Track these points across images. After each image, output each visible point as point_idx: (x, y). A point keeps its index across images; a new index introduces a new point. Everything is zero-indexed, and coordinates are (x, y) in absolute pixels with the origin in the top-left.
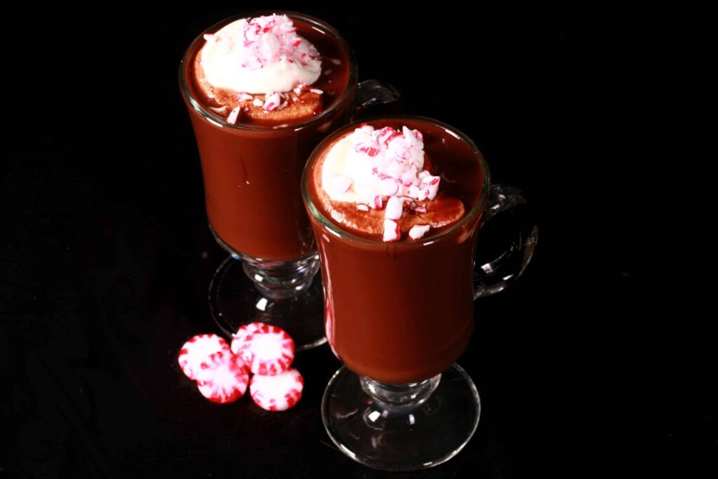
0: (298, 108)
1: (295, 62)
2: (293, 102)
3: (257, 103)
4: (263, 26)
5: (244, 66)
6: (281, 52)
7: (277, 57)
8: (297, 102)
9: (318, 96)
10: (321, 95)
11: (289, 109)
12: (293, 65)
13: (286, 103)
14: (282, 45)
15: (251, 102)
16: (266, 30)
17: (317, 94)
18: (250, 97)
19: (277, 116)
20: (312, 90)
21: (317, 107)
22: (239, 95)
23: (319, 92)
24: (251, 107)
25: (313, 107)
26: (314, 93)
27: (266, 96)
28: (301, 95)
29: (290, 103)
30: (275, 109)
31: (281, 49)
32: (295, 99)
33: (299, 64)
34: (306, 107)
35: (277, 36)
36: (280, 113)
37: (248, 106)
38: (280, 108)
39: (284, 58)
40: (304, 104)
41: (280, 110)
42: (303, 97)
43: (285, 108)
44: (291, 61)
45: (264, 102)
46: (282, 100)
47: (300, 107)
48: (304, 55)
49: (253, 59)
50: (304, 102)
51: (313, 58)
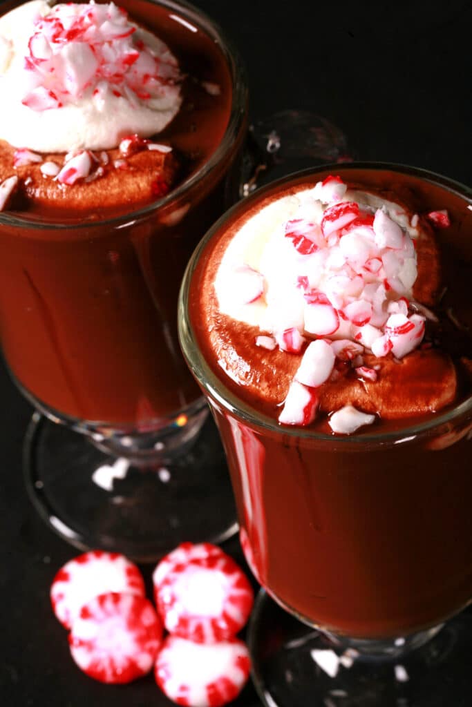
0: (121, 181)
1: (125, 96)
2: (114, 169)
3: (48, 169)
4: (67, 26)
5: (25, 103)
6: (99, 76)
7: (89, 89)
8: (120, 168)
9: (163, 157)
10: (167, 155)
11: (105, 181)
12: (121, 102)
13: (100, 171)
14: (103, 62)
15: (37, 167)
16: (72, 35)
17: (161, 153)
18: (37, 158)
19: (80, 196)
20: (152, 147)
21: (159, 177)
22: (16, 153)
23: (165, 149)
24: (37, 177)
25: (150, 178)
26: (156, 152)
27: (67, 157)
28: (130, 156)
29: (109, 170)
30: (80, 182)
31: (99, 71)
32: (117, 164)
33: (133, 100)
34: (138, 179)
35: (92, 48)
36: (89, 190)
37: (32, 175)
38: (88, 180)
39: (103, 89)
40: (134, 174)
41: (89, 184)
42: (133, 160)
43: (99, 178)
44: (117, 94)
45: (61, 166)
46: (94, 165)
47: (126, 180)
48: (147, 77)
49: (42, 93)
50: (134, 168)
51: (165, 81)
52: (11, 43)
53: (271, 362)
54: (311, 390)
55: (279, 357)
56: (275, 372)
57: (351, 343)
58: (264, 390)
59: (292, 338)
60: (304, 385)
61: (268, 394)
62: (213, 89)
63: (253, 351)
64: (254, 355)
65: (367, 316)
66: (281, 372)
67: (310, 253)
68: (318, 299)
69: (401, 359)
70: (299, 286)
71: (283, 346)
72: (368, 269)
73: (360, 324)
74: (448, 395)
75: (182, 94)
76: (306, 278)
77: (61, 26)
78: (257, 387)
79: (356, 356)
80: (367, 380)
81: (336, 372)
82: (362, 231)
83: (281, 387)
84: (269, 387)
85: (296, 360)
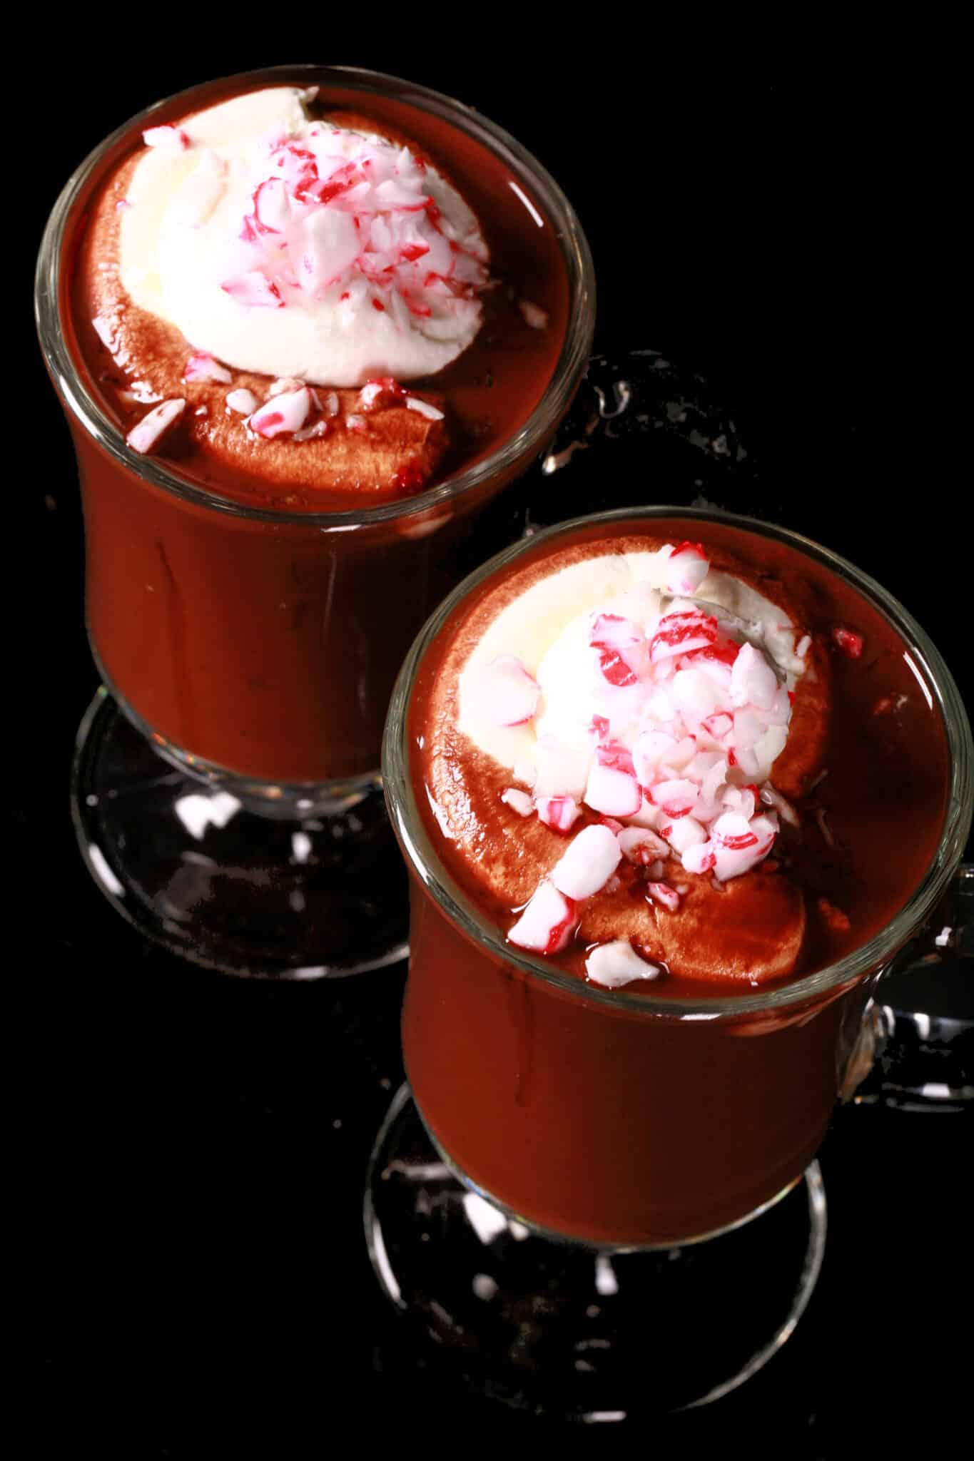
0: (351, 451)
1: (391, 315)
2: (343, 427)
3: (238, 400)
4: (326, 172)
5: (226, 289)
6: (357, 271)
7: (338, 289)
8: (354, 430)
9: (427, 427)
10: (435, 424)
11: (326, 446)
12: (382, 318)
13: (321, 427)
14: (368, 249)
15: (221, 391)
16: (330, 193)
17: (426, 420)
18: (223, 376)
19: (281, 461)
20: (413, 404)
21: (413, 461)
22: (191, 360)
23: (434, 414)
24: (216, 408)
25: (399, 459)
26: (418, 414)
27: (275, 388)
28: (373, 413)
29: (336, 427)
30: (284, 437)
31: (358, 260)
32: (351, 422)
33: (401, 320)
34: (380, 456)
35: (356, 222)
36: (295, 455)
37: (208, 402)
38: (298, 437)
39: (358, 294)
40: (374, 445)
41: (298, 444)
42: (379, 419)
43: (316, 439)
44: (378, 305)
45: (261, 403)
46: (314, 415)
47: (360, 452)
48: (432, 276)
49: (258, 283)
50: (378, 436)
51: (462, 290)
52: (226, 166)
53: (519, 835)
54: (569, 902)
55: (533, 831)
56: (521, 854)
57: (652, 837)
58: (497, 878)
59: (561, 811)
60: (561, 893)
61: (501, 885)
62: (536, 318)
63: (493, 810)
64: (494, 817)
65: (688, 805)
66: (531, 856)
67: (623, 685)
68: (617, 760)
69: (724, 883)
70: (593, 731)
71: (544, 816)
72: (708, 730)
73: (673, 815)
74: (783, 961)
75: (483, 314)
76: (606, 722)
77: (314, 168)
78: (488, 871)
79: (654, 861)
80: (664, 907)
81: (617, 881)
82: (712, 668)
83: (525, 882)
84: (506, 875)
85: (558, 843)
